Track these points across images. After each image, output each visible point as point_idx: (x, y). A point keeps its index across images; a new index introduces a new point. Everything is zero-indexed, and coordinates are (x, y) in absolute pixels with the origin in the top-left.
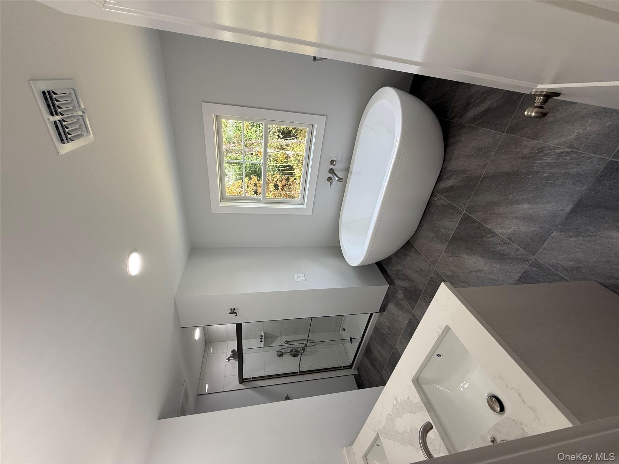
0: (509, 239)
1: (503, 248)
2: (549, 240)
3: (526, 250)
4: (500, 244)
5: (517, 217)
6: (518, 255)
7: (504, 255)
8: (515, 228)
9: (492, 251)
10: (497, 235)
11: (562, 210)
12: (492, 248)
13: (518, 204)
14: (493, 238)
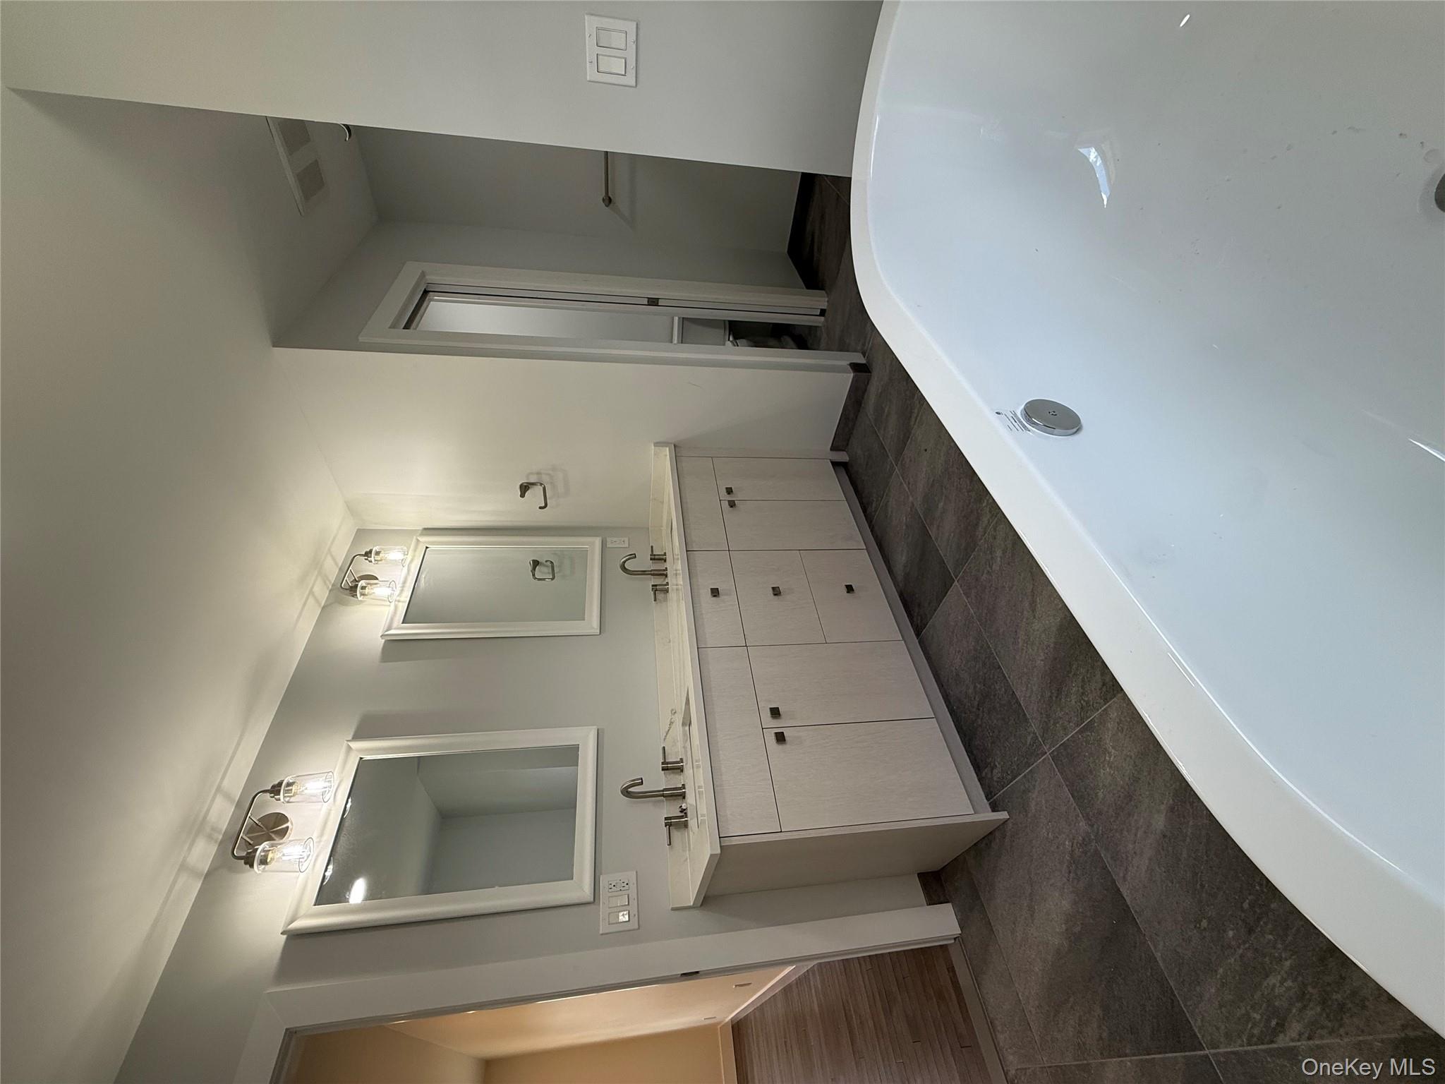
0: (1089, 727)
1: (1074, 698)
2: (1073, 807)
3: (1062, 747)
4: (1083, 693)
5: (1137, 780)
6: (1055, 724)
7: (1059, 691)
8: (1110, 757)
9: (1070, 666)
10: (1106, 701)
11: (1124, 878)
12: (1077, 669)
13: (1172, 809)
14: (1100, 685)
